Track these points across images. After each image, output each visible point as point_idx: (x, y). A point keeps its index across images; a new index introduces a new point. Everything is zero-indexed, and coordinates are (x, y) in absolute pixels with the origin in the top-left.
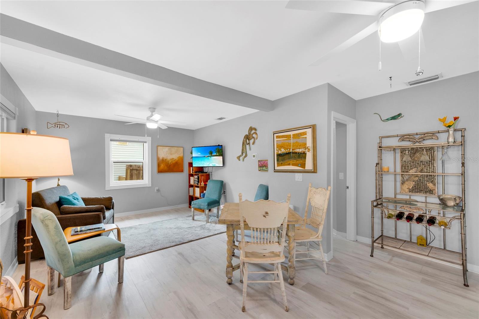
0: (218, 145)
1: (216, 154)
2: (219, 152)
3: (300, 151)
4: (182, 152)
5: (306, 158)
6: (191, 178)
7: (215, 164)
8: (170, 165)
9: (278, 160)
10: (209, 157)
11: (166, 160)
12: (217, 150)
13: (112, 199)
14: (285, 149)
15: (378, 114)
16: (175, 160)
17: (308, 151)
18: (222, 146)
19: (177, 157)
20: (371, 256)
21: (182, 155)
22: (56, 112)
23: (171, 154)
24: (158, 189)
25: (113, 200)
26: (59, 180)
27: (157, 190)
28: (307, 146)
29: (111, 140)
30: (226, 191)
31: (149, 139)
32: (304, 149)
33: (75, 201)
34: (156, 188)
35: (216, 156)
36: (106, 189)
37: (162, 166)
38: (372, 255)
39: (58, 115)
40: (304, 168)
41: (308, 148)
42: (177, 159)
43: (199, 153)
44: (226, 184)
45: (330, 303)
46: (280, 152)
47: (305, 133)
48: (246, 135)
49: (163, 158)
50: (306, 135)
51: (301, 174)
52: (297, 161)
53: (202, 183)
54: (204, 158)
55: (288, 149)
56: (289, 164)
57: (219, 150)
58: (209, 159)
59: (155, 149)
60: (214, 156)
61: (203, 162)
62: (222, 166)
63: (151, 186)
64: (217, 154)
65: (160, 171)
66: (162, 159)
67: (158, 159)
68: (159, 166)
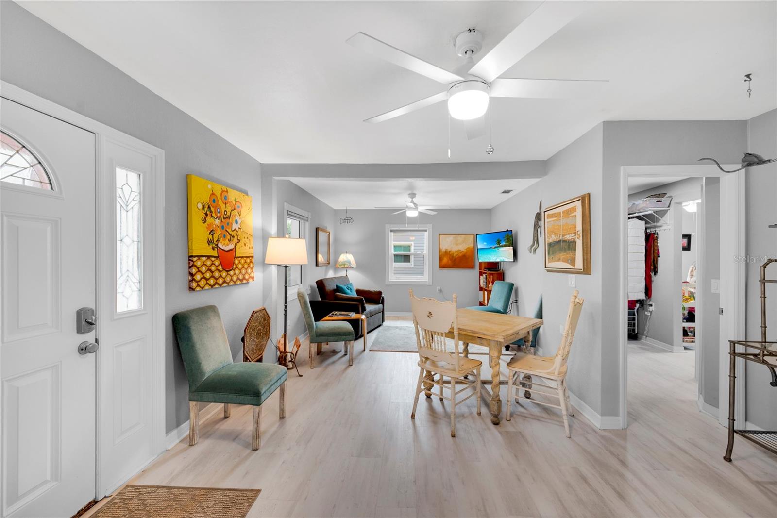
0: (506, 230)
1: (504, 244)
2: (508, 239)
3: (570, 238)
4: (471, 242)
5: (575, 250)
6: (481, 277)
7: (503, 258)
8: (455, 259)
9: (549, 253)
10: (496, 249)
11: (450, 252)
12: (506, 238)
13: (381, 294)
14: (556, 235)
15: (711, 159)
16: (463, 252)
17: (578, 238)
18: (512, 231)
19: (465, 248)
20: (725, 458)
21: (472, 245)
22: (345, 209)
23: (457, 244)
24: (440, 288)
25: (383, 295)
26: (347, 271)
27: (439, 290)
28: (577, 230)
29: (391, 231)
30: (517, 299)
31: (429, 227)
32: (574, 235)
33: (348, 291)
34: (438, 287)
35: (505, 246)
36: (386, 284)
37: (445, 260)
38: (728, 457)
39: (346, 211)
40: (574, 265)
41: (578, 233)
42: (465, 251)
43: (485, 243)
44: (519, 288)
45: (516, 456)
46: (551, 241)
47: (574, 209)
48: (538, 213)
49: (446, 249)
50: (576, 211)
51: (574, 275)
52: (567, 254)
53: (489, 286)
54: (490, 250)
55: (557, 236)
56: (559, 260)
57: (509, 238)
58: (496, 251)
59: (437, 237)
60: (502, 246)
61: (489, 256)
62: (513, 261)
63: (431, 284)
64: (506, 243)
65: (442, 266)
66: (446, 251)
67: (440, 250)
68: (441, 259)
